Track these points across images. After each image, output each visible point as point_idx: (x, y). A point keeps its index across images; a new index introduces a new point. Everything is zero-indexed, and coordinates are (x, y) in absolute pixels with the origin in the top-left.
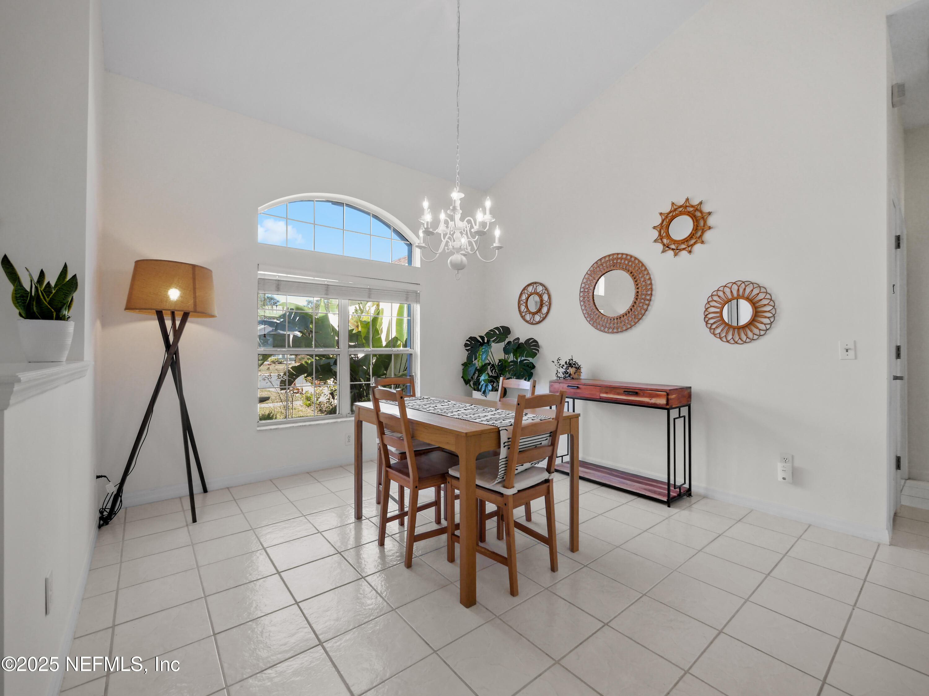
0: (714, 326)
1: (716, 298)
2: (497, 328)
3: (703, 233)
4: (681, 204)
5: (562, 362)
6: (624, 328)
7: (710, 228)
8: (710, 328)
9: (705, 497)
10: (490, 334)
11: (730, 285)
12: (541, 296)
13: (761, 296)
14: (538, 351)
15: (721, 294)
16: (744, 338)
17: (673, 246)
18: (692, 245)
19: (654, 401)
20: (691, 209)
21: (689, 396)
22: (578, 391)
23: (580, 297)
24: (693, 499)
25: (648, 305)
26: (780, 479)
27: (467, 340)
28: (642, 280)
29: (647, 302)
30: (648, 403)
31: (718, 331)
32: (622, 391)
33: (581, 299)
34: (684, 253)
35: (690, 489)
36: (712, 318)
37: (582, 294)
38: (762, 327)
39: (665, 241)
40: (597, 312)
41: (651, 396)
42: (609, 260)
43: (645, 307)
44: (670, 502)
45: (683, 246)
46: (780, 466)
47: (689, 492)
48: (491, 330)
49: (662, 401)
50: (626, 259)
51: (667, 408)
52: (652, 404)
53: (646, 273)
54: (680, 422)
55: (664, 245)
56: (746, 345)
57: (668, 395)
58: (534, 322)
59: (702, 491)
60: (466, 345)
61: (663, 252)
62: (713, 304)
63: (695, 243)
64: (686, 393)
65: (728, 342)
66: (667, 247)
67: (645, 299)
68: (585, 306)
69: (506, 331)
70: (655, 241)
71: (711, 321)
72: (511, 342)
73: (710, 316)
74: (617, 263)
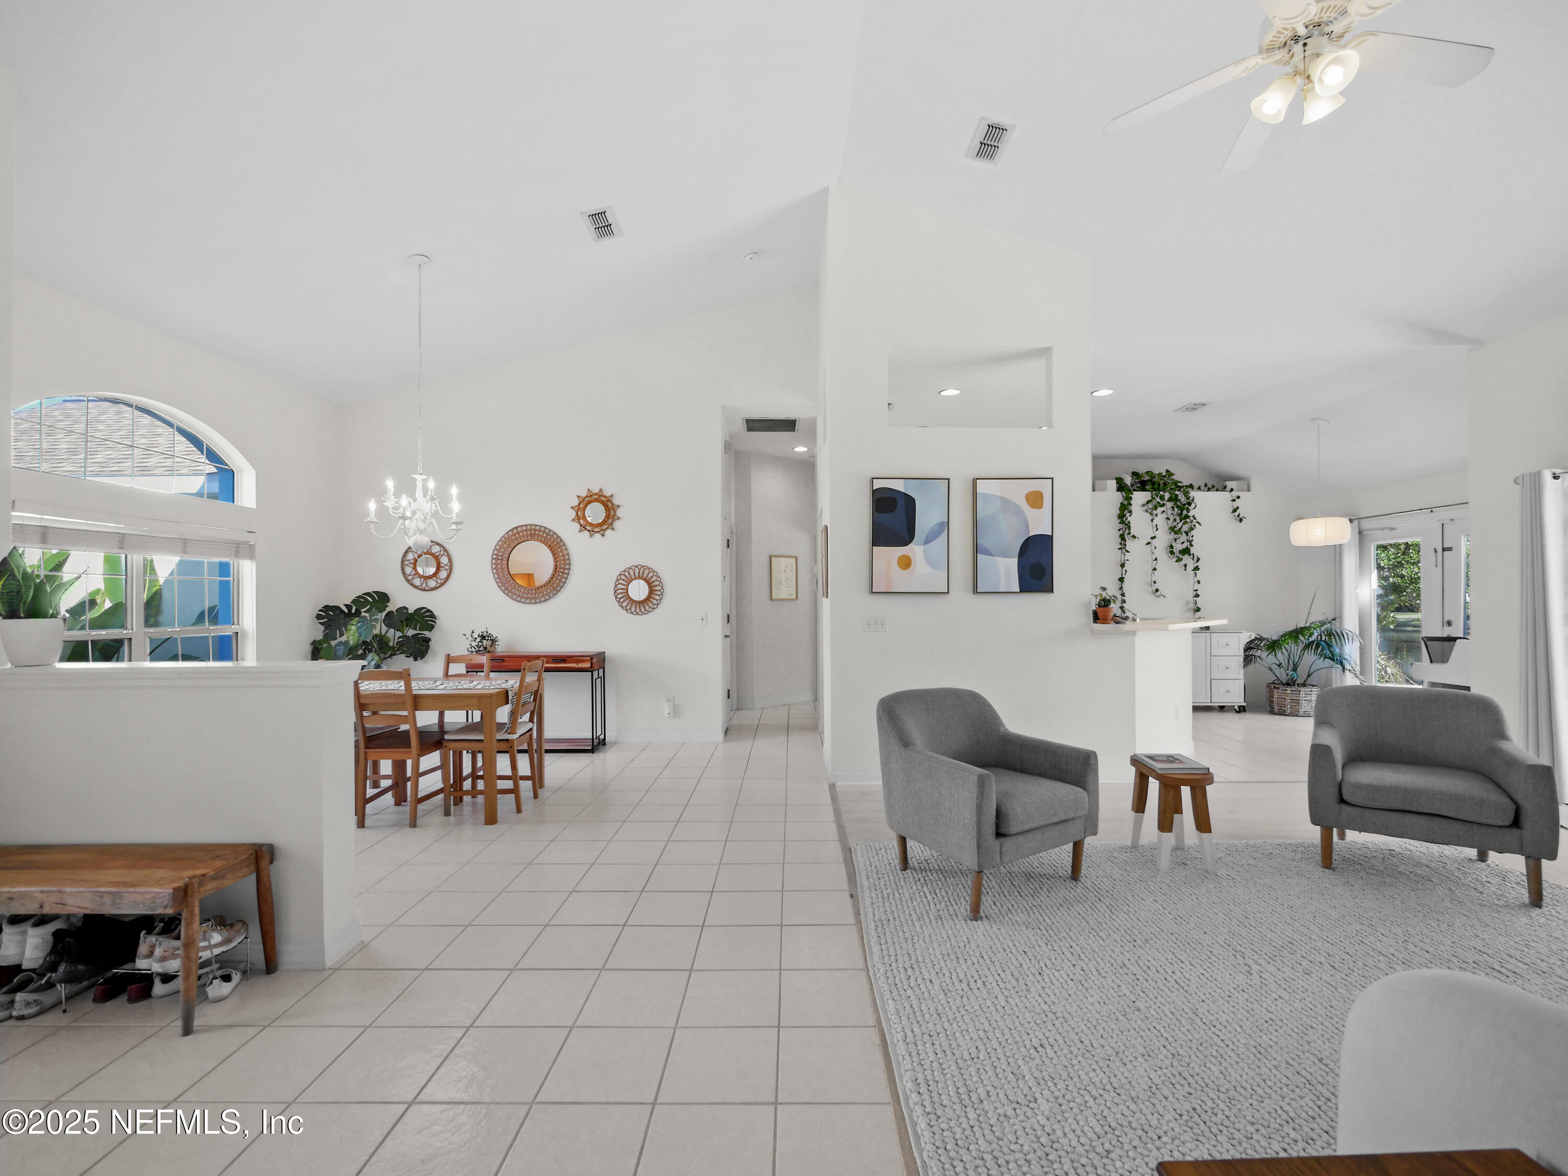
0: (622, 600)
1: (623, 577)
2: (368, 594)
3: (613, 521)
4: (596, 492)
5: (475, 635)
6: (543, 599)
7: (618, 518)
8: (619, 602)
9: (615, 743)
10: (360, 601)
11: (633, 568)
12: (437, 558)
13: (654, 579)
14: (435, 622)
15: (627, 574)
16: (643, 610)
17: (589, 528)
18: (605, 530)
19: (581, 665)
20: (604, 499)
21: (604, 660)
22: (503, 664)
23: (492, 564)
24: (607, 747)
25: (566, 578)
26: (666, 714)
27: (320, 611)
28: (561, 554)
29: (565, 576)
30: (575, 668)
31: (625, 604)
32: (551, 659)
33: (494, 566)
34: (598, 535)
35: (604, 739)
36: (620, 593)
37: (494, 561)
38: (655, 602)
39: (582, 522)
40: (512, 581)
41: (578, 662)
42: (527, 530)
43: (564, 580)
44: (592, 751)
45: (597, 530)
46: (666, 705)
47: (603, 742)
48: (359, 597)
49: (588, 665)
50: (544, 532)
51: (590, 670)
52: (579, 668)
53: (564, 548)
54: (599, 681)
55: (581, 525)
56: (644, 616)
57: (592, 659)
58: (427, 588)
59: (613, 739)
60: (319, 617)
61: (580, 531)
62: (621, 581)
63: (607, 528)
64: (602, 657)
65: (632, 613)
66: (583, 527)
67: (563, 573)
68: (499, 575)
69: (382, 599)
70: (573, 520)
71: (620, 596)
72: (392, 612)
73: (619, 591)
74: (535, 534)
